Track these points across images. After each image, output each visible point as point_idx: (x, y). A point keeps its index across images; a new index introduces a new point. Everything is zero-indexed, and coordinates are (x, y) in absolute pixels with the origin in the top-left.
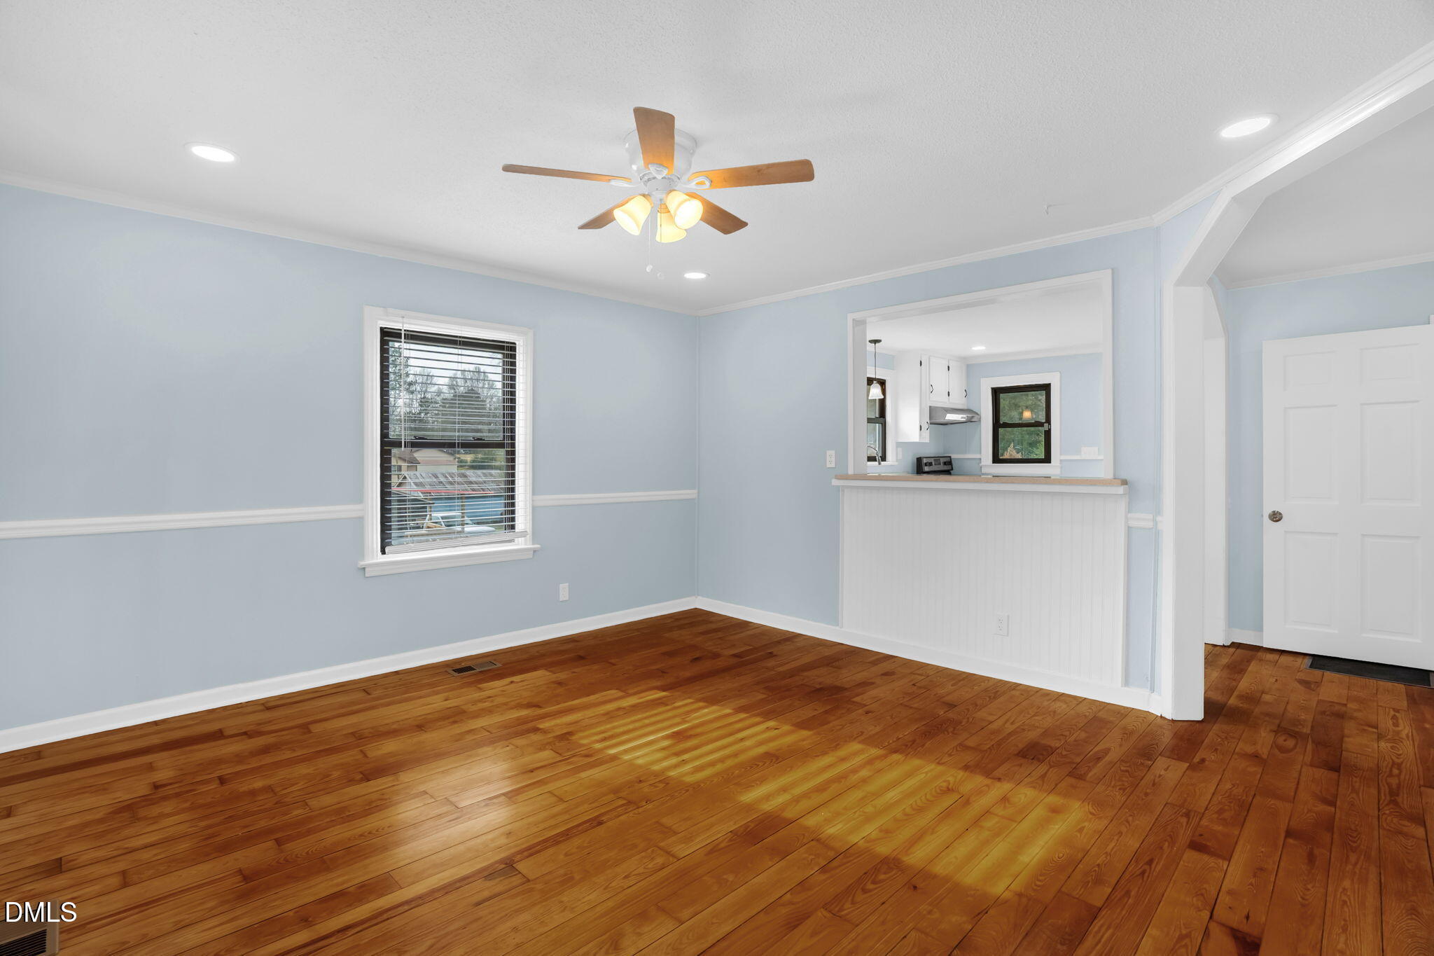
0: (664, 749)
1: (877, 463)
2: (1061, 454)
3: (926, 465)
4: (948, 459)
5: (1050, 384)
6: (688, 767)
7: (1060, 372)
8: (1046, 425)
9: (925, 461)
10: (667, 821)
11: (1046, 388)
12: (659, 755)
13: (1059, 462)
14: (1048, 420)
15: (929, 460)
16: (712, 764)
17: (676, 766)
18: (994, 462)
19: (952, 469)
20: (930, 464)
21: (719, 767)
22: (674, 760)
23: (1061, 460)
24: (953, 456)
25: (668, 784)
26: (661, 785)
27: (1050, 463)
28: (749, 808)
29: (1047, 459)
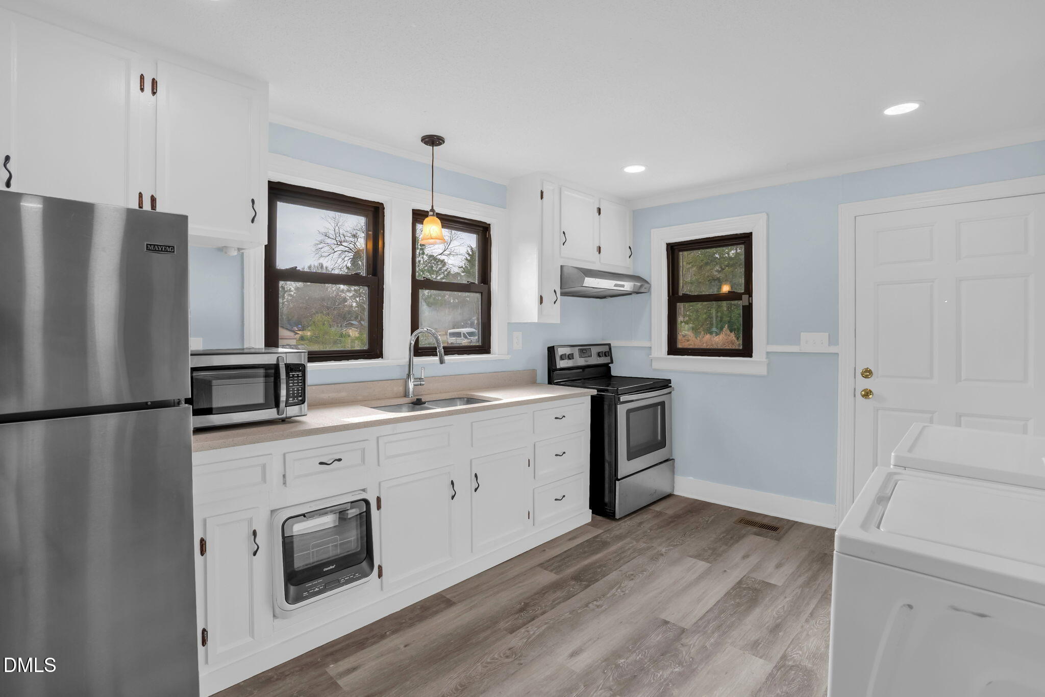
1: (436, 359)
2: (768, 343)
3: (562, 358)
4: (606, 349)
5: (751, 234)
7: (768, 215)
8: (745, 297)
9: (560, 351)
11: (745, 240)
13: (765, 356)
14: (749, 290)
15: (567, 351)
18: (670, 353)
19: (612, 362)
20: (570, 357)
23: (768, 353)
24: (614, 344)
27: (751, 356)
29: (746, 351)
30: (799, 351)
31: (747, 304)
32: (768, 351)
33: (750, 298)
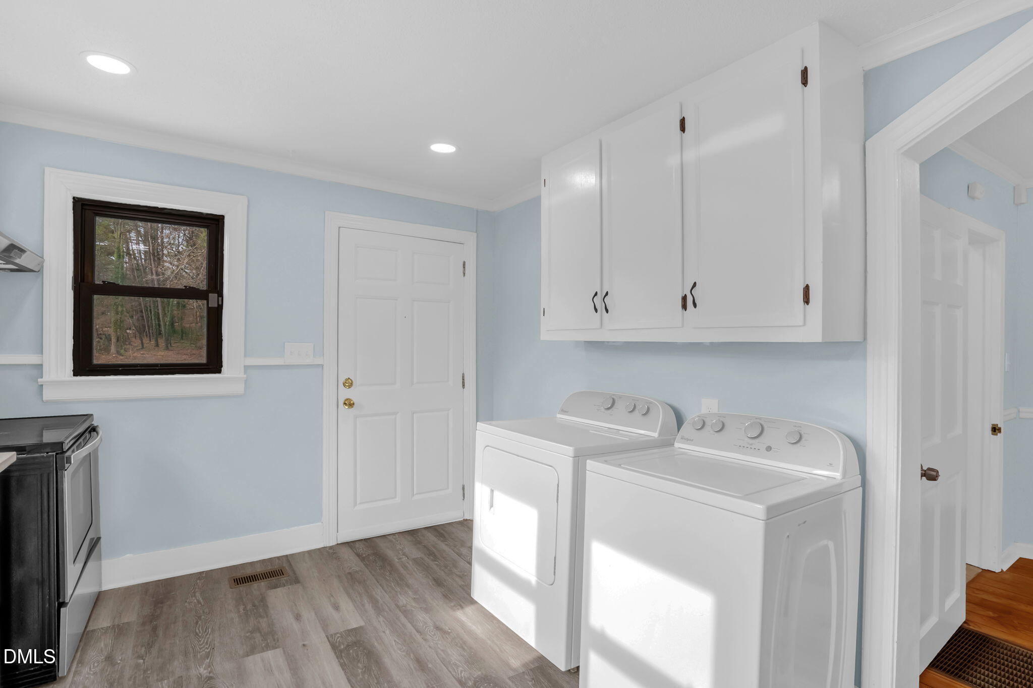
2: (246, 356)
5: (222, 217)
7: (248, 199)
8: (213, 296)
14: (216, 288)
18: (77, 372)
23: (247, 368)
27: (219, 372)
29: (213, 364)
30: (283, 364)
31: (216, 306)
32: (245, 365)
33: (220, 298)
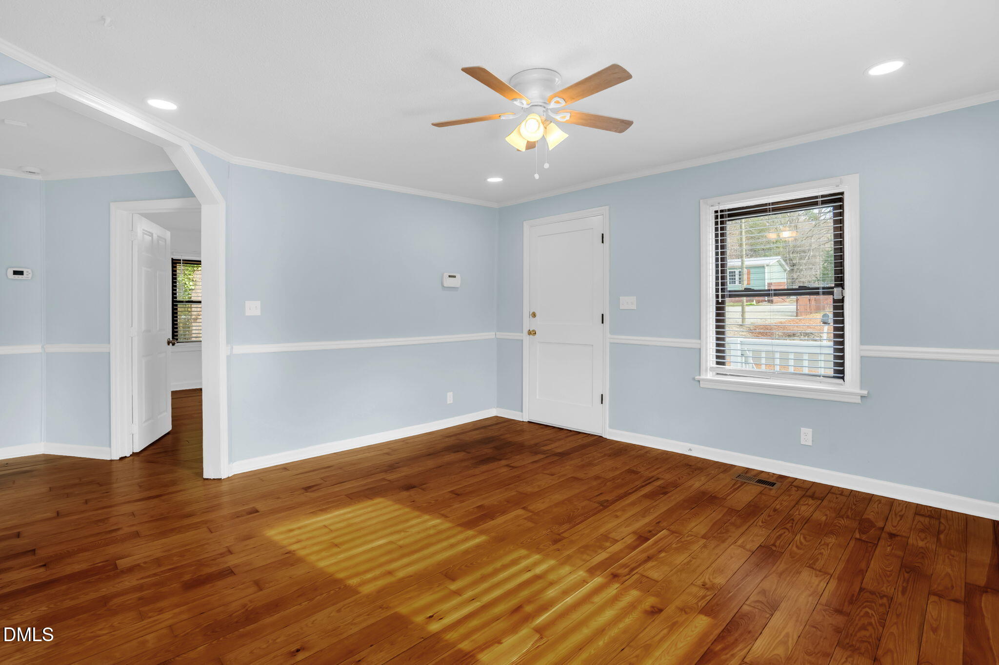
0: (551, 584)
6: (524, 564)
10: (530, 524)
12: (552, 577)
16: (505, 567)
17: (536, 564)
21: (498, 564)
22: (538, 570)
25: (537, 548)
26: (541, 547)
28: (482, 532)
